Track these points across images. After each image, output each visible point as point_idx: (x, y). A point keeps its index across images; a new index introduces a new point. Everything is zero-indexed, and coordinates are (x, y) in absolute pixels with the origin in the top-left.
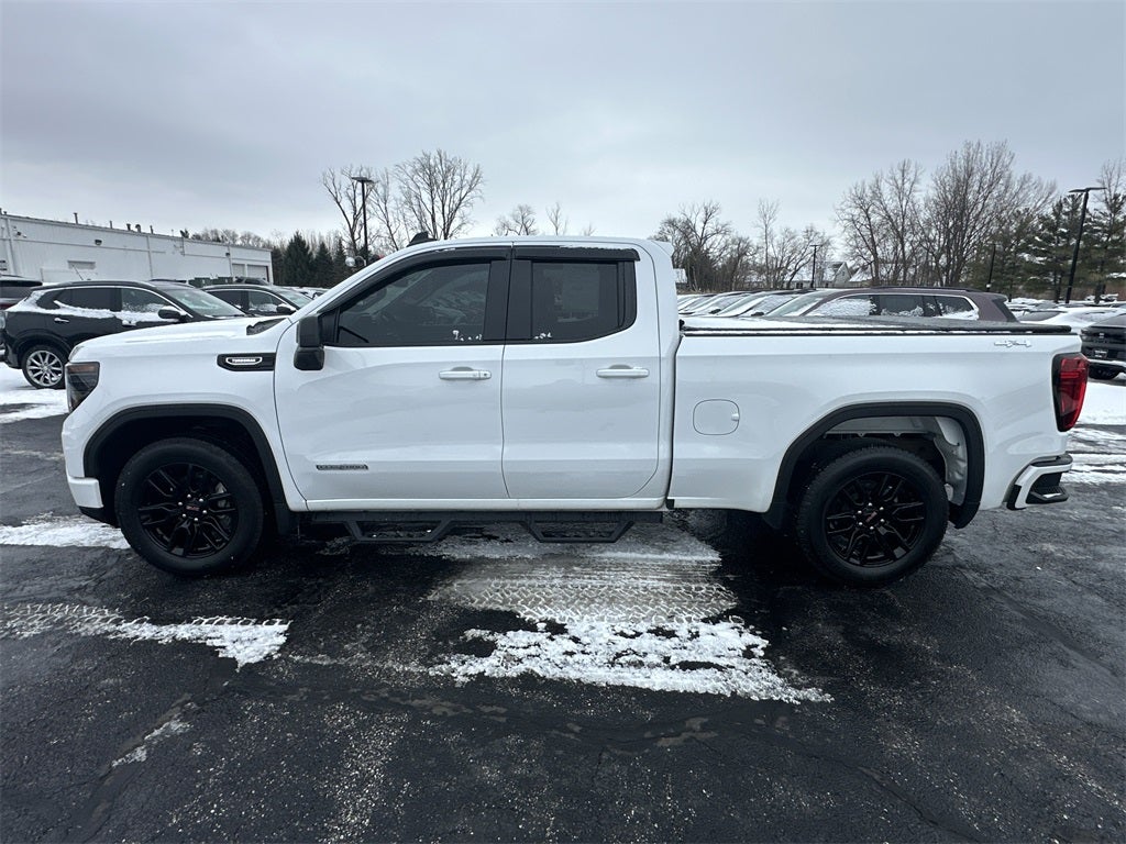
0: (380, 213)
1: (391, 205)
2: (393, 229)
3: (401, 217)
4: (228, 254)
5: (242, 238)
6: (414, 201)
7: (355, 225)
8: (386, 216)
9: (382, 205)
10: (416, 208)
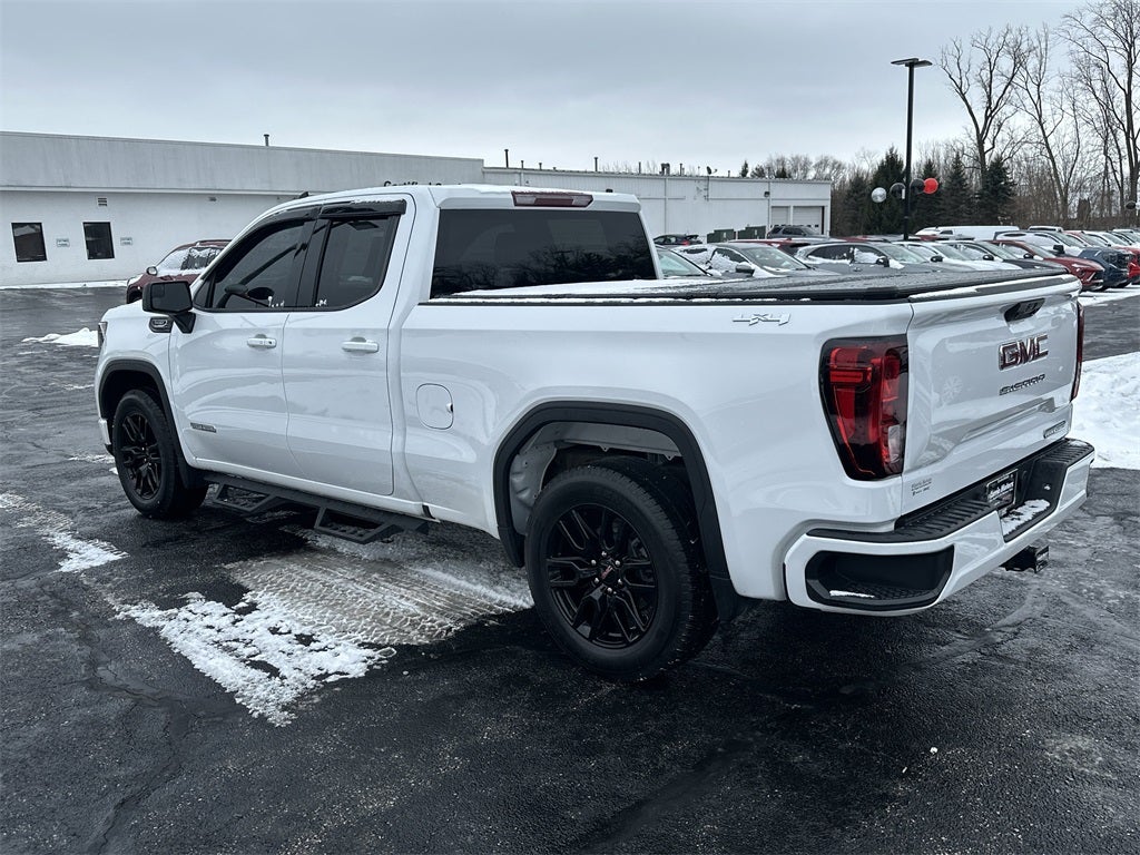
0: (1028, 102)
1: (1051, 86)
2: (1049, 127)
3: (1067, 106)
4: (767, 193)
5: (817, 166)
6: (1096, 74)
7: (986, 128)
8: (1038, 106)
9: (1033, 90)
10: (1098, 85)
